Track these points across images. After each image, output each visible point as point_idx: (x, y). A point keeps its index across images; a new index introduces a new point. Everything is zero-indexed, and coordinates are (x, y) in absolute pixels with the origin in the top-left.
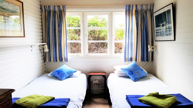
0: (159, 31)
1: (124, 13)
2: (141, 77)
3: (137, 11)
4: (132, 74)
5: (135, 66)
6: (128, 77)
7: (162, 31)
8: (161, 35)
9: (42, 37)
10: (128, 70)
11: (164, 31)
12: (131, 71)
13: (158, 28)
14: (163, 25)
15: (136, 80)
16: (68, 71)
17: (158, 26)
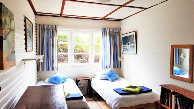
0: (126, 48)
1: (101, 33)
2: (115, 79)
3: (110, 33)
4: (110, 77)
5: (111, 71)
6: (108, 80)
7: (127, 47)
8: (127, 50)
9: (36, 50)
10: (107, 74)
11: (129, 47)
12: (109, 75)
13: (124, 45)
14: (128, 44)
15: (113, 81)
16: (63, 77)
17: (124, 44)
